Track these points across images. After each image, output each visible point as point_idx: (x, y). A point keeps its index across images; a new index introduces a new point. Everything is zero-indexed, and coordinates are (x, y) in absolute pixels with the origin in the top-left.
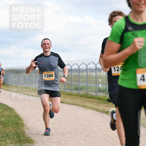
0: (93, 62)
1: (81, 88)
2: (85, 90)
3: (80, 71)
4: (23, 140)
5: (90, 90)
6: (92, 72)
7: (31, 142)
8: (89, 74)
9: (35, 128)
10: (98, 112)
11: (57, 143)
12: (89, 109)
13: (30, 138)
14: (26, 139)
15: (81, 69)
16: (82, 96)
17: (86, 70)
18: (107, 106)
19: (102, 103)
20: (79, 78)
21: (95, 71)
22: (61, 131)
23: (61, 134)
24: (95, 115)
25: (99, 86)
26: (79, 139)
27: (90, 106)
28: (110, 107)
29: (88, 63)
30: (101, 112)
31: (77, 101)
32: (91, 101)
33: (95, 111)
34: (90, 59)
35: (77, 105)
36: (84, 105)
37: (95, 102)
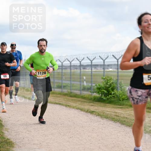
0: (77, 58)
1: (64, 87)
2: (69, 88)
3: (63, 67)
4: (2, 142)
5: (74, 88)
6: (77, 69)
7: (11, 144)
8: (72, 71)
9: (15, 129)
10: (82, 112)
11: (39, 145)
12: (73, 109)
13: (9, 140)
14: (5, 140)
15: (64, 66)
16: (65, 95)
17: (70, 67)
18: (92, 105)
19: (87, 102)
20: (62, 75)
21: (79, 68)
22: (43, 132)
23: (43, 135)
24: (79, 115)
25: (84, 84)
26: (62, 141)
27: (74, 106)
28: (95, 106)
29: (72, 59)
30: (85, 112)
31: (60, 100)
32: (75, 100)
33: (79, 110)
34: (74, 55)
35: (60, 104)
36: (68, 104)
37: (79, 101)
